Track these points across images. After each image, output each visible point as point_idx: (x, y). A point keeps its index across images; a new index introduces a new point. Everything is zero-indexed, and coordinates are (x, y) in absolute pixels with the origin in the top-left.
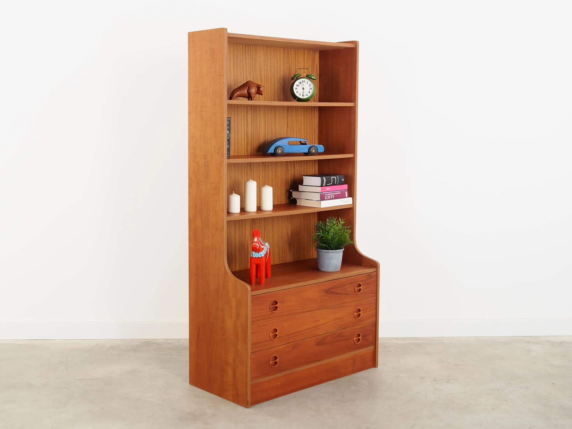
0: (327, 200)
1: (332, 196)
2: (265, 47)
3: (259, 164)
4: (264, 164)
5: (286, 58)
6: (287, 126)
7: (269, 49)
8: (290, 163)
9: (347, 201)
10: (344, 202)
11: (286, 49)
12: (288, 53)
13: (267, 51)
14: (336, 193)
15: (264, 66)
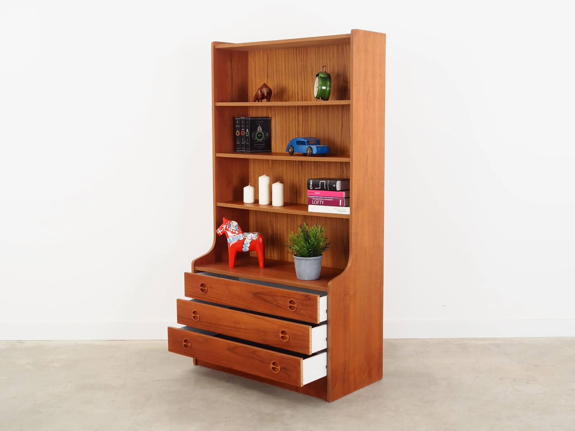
0: (314, 204)
1: (320, 201)
2: (316, 48)
3: (310, 163)
4: (316, 163)
5: (340, 55)
6: (342, 126)
7: (321, 49)
8: (346, 165)
9: (343, 211)
10: (338, 211)
11: (340, 45)
12: (343, 49)
13: (319, 51)
14: (327, 199)
15: (316, 66)
